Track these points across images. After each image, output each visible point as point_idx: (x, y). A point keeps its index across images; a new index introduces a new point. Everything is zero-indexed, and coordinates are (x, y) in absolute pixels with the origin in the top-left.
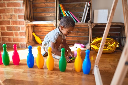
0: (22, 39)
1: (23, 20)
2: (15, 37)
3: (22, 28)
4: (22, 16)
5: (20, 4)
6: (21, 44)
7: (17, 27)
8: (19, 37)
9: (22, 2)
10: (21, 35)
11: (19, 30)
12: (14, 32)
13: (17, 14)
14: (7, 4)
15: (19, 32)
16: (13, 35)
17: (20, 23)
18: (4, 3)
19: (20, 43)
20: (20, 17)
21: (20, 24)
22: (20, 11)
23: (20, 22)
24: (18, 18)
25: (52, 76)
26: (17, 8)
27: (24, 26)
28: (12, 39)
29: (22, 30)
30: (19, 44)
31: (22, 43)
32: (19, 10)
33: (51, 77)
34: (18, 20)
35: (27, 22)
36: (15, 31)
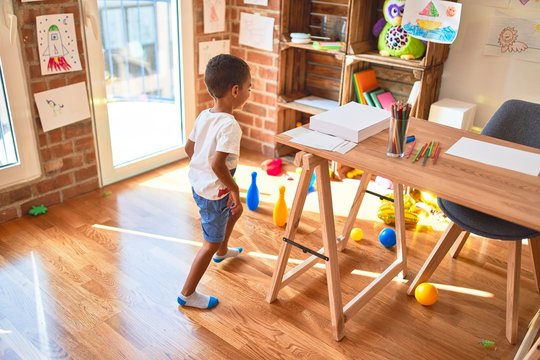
0: (268, 135)
1: (273, 95)
2: (254, 127)
3: (271, 113)
4: (273, 86)
5: (271, 58)
6: (265, 146)
7: (260, 108)
8: (263, 130)
9: (277, 56)
10: (267, 127)
11: (264, 115)
12: (255, 116)
13: (265, 81)
14: (249, 54)
15: (263, 119)
16: (251, 123)
17: (268, 101)
18: (243, 52)
19: (264, 144)
20: (269, 88)
21: (267, 103)
22: (269, 73)
23: (268, 98)
24: (265, 88)
25: (269, 231)
26: (266, 67)
27: (274, 109)
28: (249, 132)
29: (271, 116)
30: (260, 144)
31: (266, 144)
32: (269, 71)
33: (267, 233)
34: (265, 93)
35: (281, 102)
36: (257, 116)
